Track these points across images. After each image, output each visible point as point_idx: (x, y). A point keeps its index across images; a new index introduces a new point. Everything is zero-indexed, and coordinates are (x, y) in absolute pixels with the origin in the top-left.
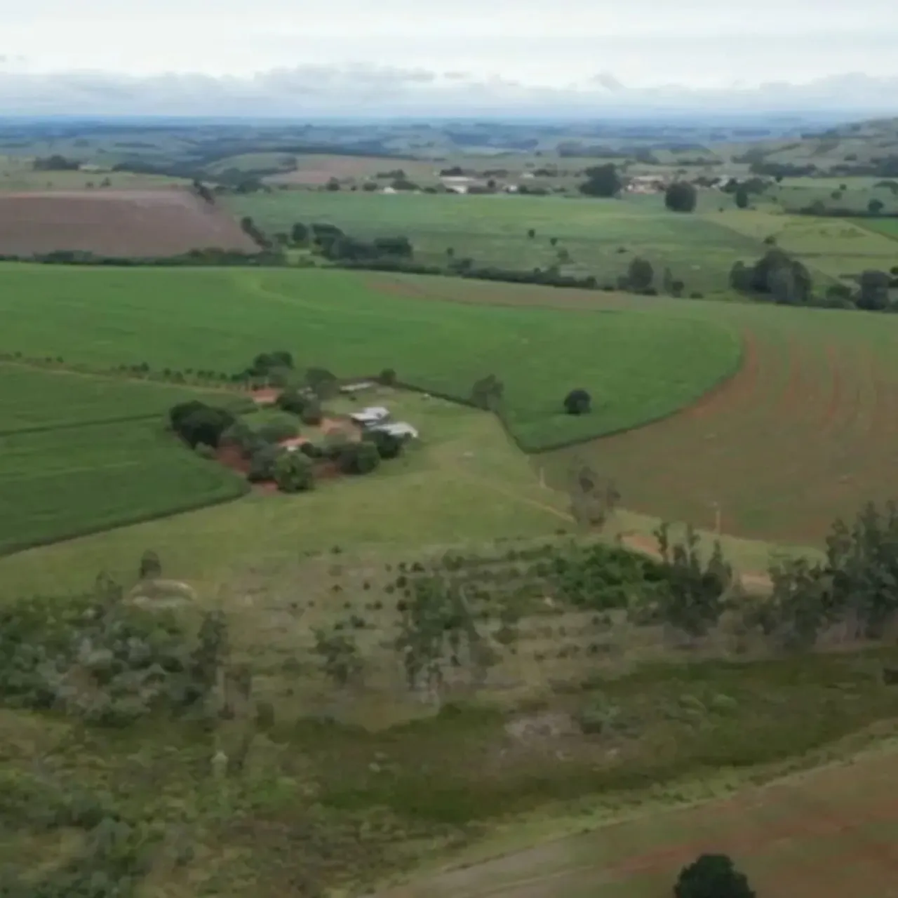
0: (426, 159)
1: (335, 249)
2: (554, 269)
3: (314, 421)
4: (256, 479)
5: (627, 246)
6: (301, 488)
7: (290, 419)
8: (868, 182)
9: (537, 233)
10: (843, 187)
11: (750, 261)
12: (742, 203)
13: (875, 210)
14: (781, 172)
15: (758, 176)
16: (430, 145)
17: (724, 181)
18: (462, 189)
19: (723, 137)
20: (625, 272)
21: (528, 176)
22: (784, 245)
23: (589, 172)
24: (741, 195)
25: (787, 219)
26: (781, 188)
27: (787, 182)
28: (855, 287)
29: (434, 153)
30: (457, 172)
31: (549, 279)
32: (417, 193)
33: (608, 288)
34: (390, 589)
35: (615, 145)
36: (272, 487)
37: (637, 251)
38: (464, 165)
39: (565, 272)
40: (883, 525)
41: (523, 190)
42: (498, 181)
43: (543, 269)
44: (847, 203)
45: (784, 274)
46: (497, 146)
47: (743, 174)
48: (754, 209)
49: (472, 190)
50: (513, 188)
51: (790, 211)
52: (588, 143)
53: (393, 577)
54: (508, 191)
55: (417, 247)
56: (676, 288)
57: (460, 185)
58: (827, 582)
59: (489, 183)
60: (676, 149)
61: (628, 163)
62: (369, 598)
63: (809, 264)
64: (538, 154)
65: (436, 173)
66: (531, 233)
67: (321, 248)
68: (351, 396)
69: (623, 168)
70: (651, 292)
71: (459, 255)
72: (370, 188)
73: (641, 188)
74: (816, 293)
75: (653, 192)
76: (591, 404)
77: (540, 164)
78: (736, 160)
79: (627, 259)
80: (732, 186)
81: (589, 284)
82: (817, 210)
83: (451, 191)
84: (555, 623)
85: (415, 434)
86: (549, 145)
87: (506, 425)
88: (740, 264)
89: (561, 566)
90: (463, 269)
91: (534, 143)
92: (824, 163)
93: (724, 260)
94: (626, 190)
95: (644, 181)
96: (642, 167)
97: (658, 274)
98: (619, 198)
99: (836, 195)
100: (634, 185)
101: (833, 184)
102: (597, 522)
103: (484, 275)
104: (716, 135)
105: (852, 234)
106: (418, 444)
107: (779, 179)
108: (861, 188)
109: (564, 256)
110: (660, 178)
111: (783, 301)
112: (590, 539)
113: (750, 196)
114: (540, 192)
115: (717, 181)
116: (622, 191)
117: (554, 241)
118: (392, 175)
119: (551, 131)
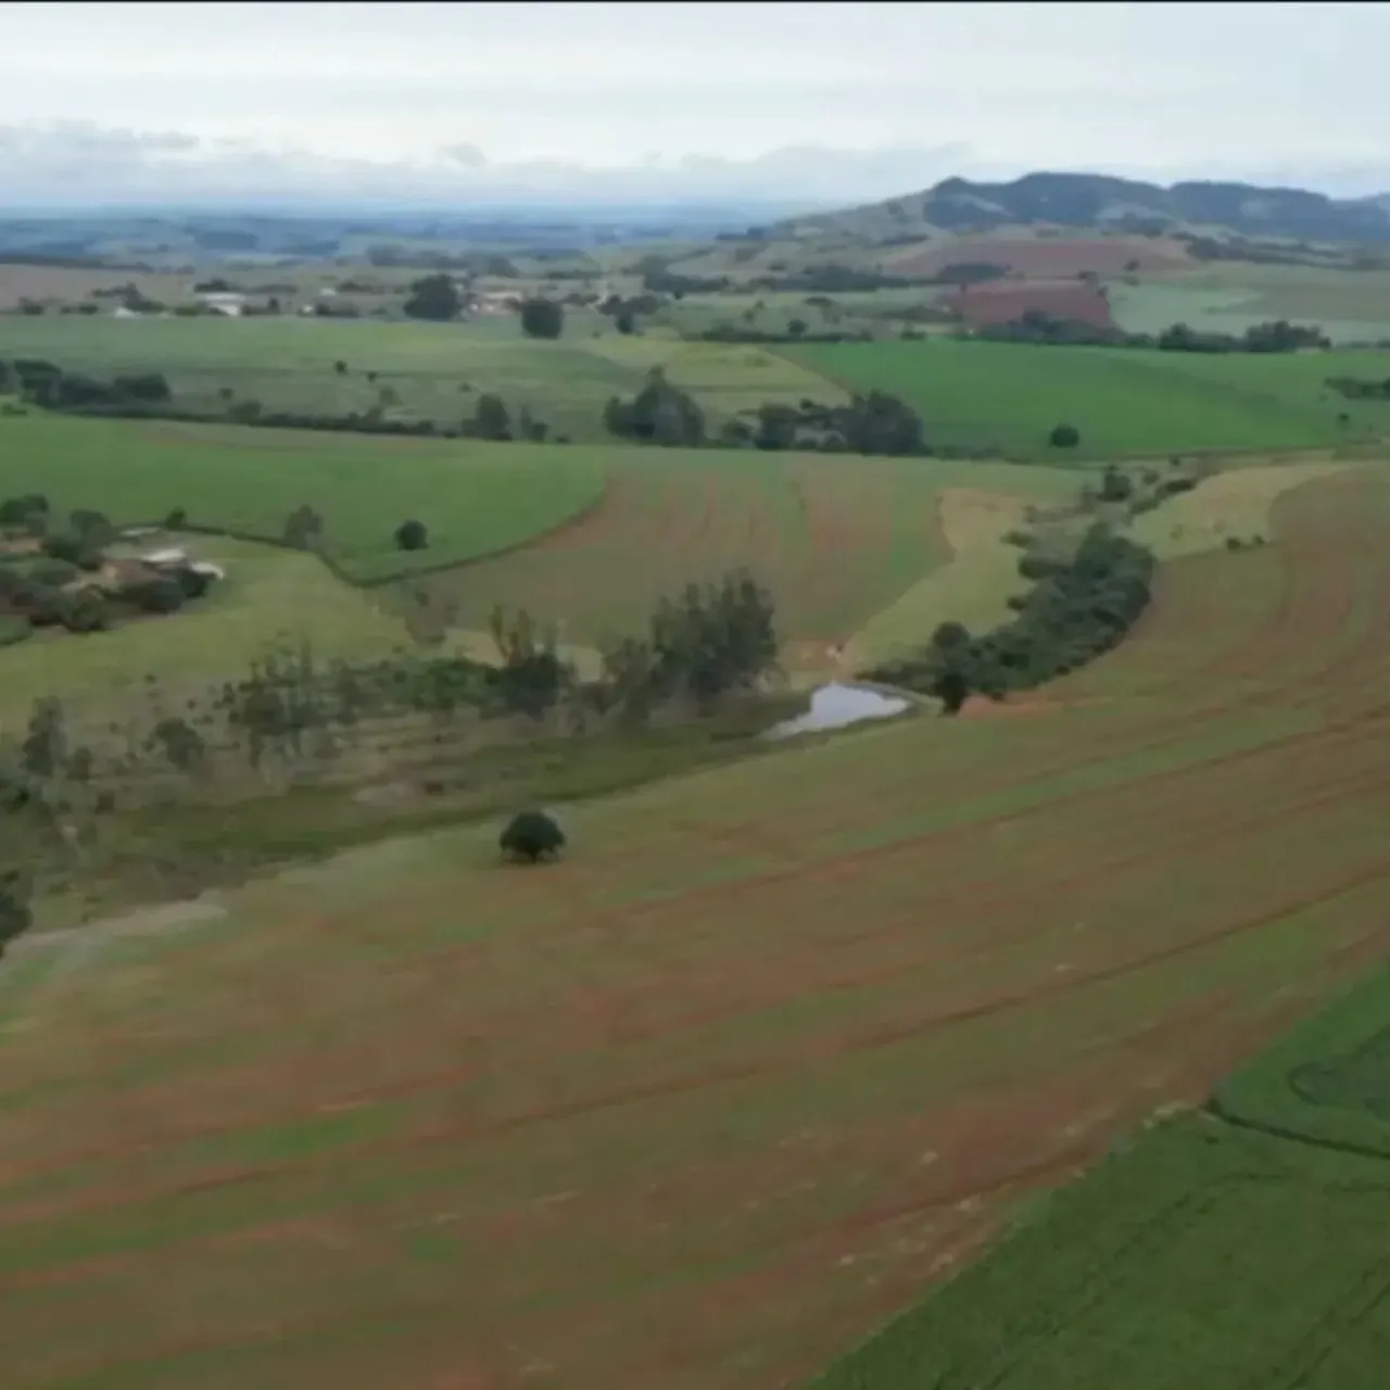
0: (166, 271)
1: (54, 394)
2: (375, 412)
3: (93, 567)
4: (38, 622)
5: (474, 383)
6: (96, 627)
7: (62, 565)
8: (794, 300)
9: (350, 366)
10: (760, 305)
11: (628, 397)
12: (625, 327)
13: (796, 332)
14: (682, 286)
15: (651, 292)
16: (164, 249)
17: (604, 298)
18: (233, 310)
19: (612, 239)
20: (472, 415)
21: (328, 292)
22: (672, 377)
23: (416, 287)
24: (625, 316)
25: (681, 346)
26: (681, 308)
27: (690, 299)
28: (754, 424)
29: (177, 261)
30: (218, 286)
31: (369, 425)
32: (164, 315)
33: (450, 435)
34: (217, 705)
35: (455, 249)
36: (59, 627)
37: (481, 388)
38: (229, 278)
39: (391, 415)
40: (704, 605)
41: (323, 311)
42: (283, 299)
43: (362, 413)
44: (762, 325)
45: (669, 410)
46: (277, 251)
47: (631, 288)
48: (640, 334)
49: (247, 311)
50: (308, 309)
51: (690, 337)
52: (414, 247)
53: (220, 697)
54: (301, 313)
55: (177, 388)
56: (537, 433)
57: (229, 303)
58: (655, 659)
59: (270, 302)
60: (542, 257)
61: (474, 275)
62: (197, 713)
63: (701, 400)
64: (341, 262)
65: (189, 288)
66: (340, 367)
67: (33, 393)
68: (135, 541)
69: (466, 282)
70: (504, 437)
71: (240, 396)
72: (89, 310)
73: (490, 308)
74: (711, 433)
75: (506, 312)
76: (428, 539)
77: (345, 275)
78: (626, 272)
79: (472, 398)
80: (613, 305)
81: (424, 429)
82: (723, 334)
83: (216, 312)
84: (397, 723)
85: (220, 573)
86: (356, 247)
87: (328, 561)
88: (615, 401)
89: (400, 677)
90: (248, 415)
91: (333, 246)
92: (741, 275)
93: (597, 395)
94: (470, 311)
95: (495, 298)
96: (493, 280)
97: (514, 414)
98: (462, 320)
99: (749, 316)
100: (479, 305)
101: (747, 302)
102: (438, 639)
103: (280, 421)
104: (604, 236)
105: (760, 363)
106: (228, 583)
107: (678, 296)
108: (784, 305)
109: (388, 396)
110: (518, 296)
111: (670, 441)
112: (429, 655)
113: (639, 318)
114: (350, 313)
115: (594, 298)
116: (464, 313)
117: (372, 376)
118: (117, 292)
119: (357, 228)
